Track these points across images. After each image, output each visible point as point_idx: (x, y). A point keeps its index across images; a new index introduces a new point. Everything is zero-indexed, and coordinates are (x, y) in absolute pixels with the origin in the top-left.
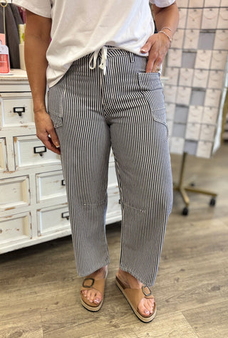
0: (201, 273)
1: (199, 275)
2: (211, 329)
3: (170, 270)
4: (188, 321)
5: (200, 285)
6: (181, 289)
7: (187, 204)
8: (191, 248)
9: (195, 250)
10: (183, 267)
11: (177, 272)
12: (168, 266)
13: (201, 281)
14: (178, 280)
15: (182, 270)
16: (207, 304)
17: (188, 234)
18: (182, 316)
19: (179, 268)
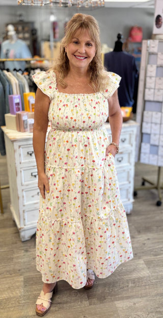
0: (160, 241)
1: (158, 242)
2: (157, 268)
3: (141, 239)
4: (146, 264)
5: (158, 247)
6: (145, 249)
7: (160, 199)
8: (157, 227)
9: (159, 228)
10: (149, 238)
11: (145, 240)
12: (140, 236)
13: (159, 245)
14: (144, 244)
15: (149, 239)
16: (158, 257)
17: (158, 218)
18: (143, 262)
19: (146, 238)
